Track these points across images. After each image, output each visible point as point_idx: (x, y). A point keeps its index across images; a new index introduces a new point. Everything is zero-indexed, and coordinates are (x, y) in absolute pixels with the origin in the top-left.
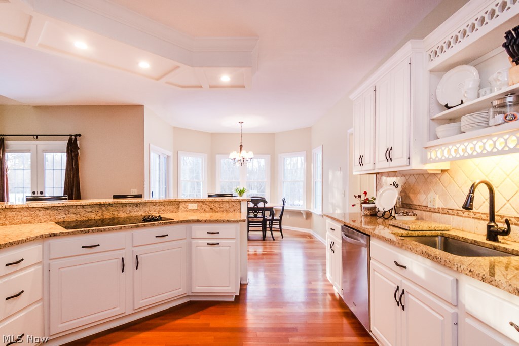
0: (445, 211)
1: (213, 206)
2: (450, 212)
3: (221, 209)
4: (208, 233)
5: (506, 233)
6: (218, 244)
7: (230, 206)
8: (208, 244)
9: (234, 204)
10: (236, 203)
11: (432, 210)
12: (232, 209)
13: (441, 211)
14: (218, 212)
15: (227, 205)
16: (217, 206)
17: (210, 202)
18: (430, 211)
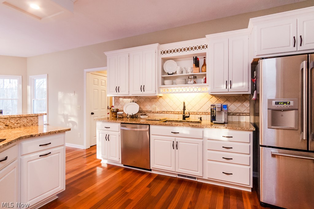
0: (161, 112)
1: (9, 123)
2: (163, 112)
3: (18, 125)
4: (40, 146)
5: (188, 117)
6: (50, 153)
7: (28, 121)
8: (40, 156)
9: (32, 118)
10: (34, 117)
11: (154, 112)
12: (30, 123)
13: (159, 112)
14: (15, 128)
15: (25, 120)
16: (14, 122)
17: (5, 119)
18: (153, 113)
